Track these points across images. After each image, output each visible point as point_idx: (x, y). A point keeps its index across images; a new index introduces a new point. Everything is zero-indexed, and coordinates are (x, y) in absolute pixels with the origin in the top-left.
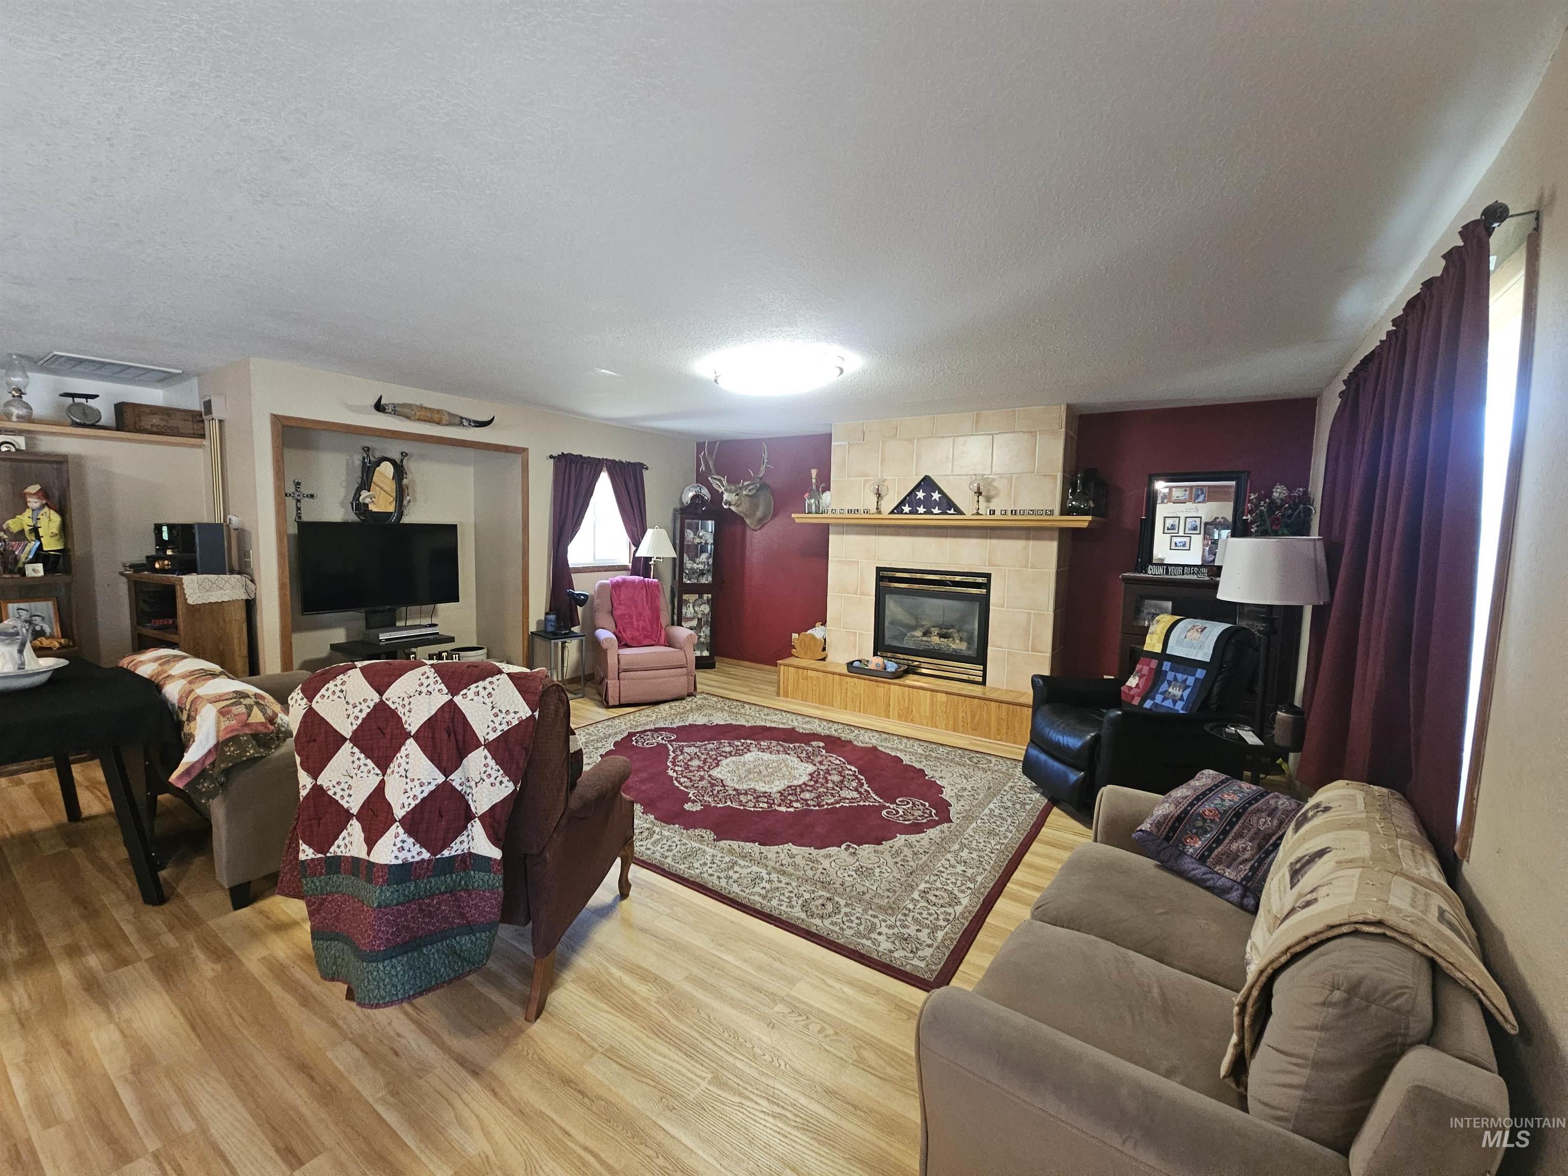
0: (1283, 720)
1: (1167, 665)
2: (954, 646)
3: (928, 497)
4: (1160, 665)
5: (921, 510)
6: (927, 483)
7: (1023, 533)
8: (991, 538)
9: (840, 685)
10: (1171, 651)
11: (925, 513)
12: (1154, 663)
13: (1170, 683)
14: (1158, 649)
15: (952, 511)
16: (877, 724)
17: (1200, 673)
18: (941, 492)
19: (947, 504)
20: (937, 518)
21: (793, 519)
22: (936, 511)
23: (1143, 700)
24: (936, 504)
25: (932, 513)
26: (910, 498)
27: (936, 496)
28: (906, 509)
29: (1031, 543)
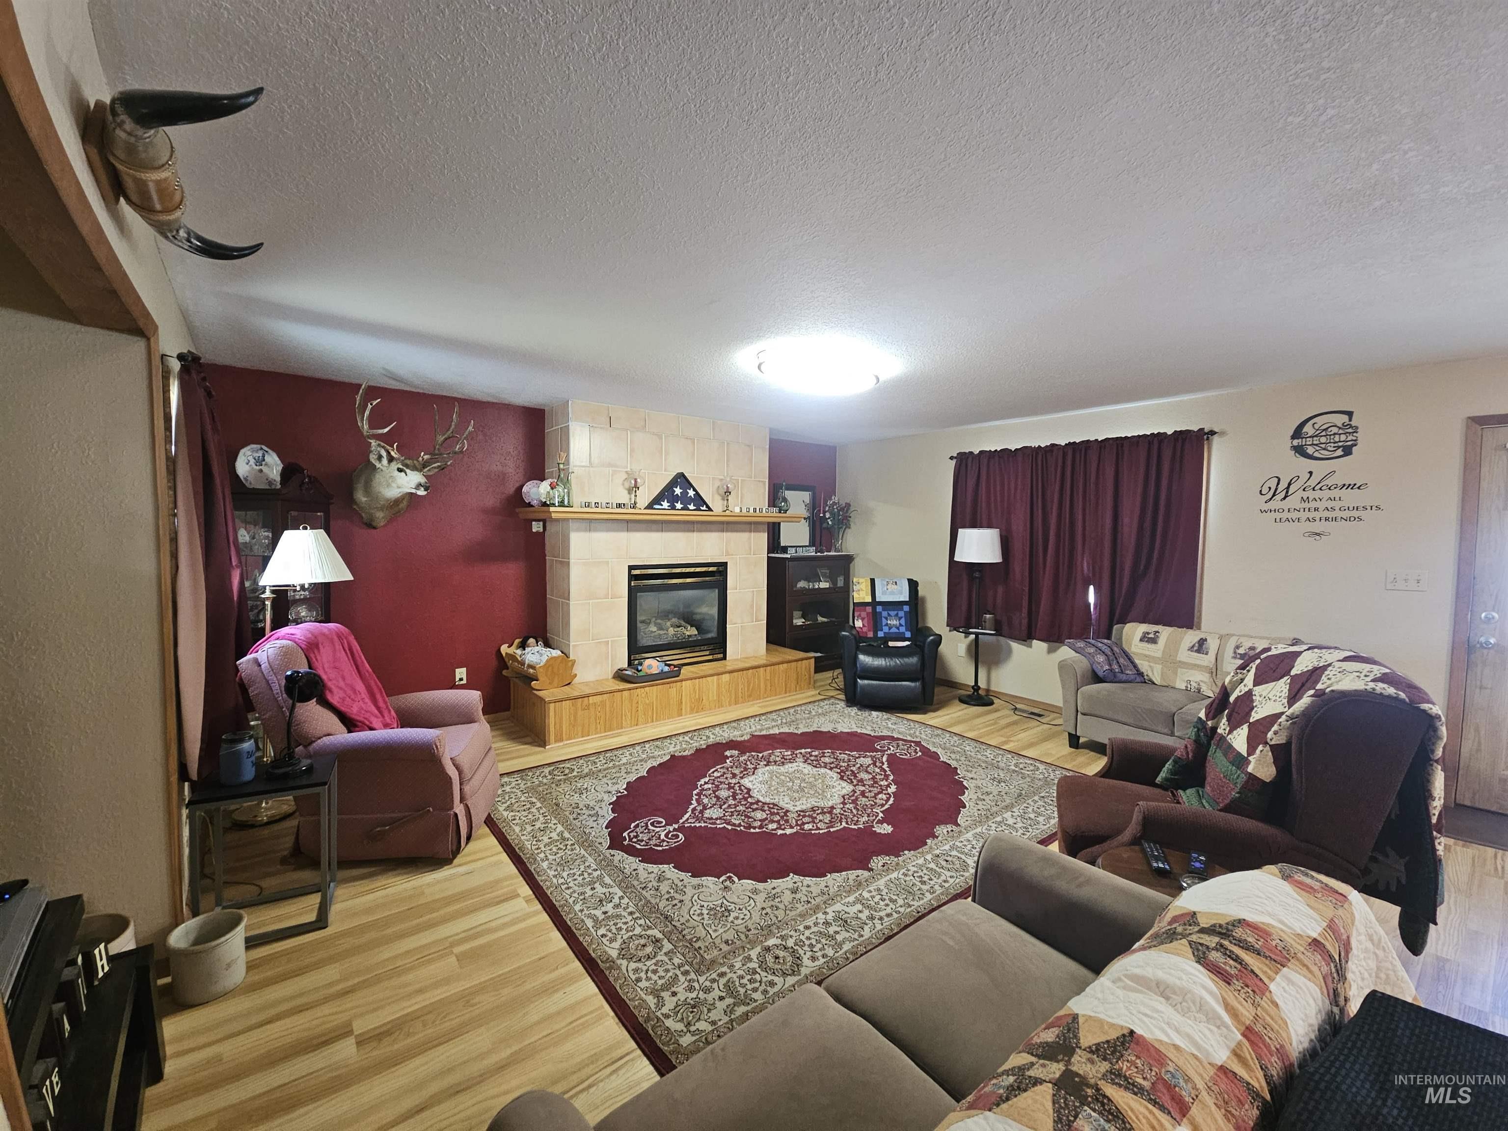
0: (990, 618)
1: (879, 609)
2: (688, 633)
3: (685, 493)
4: (874, 609)
5: (679, 506)
6: (681, 479)
7: (748, 526)
8: (727, 531)
9: (631, 700)
10: (880, 598)
11: (682, 509)
12: (869, 609)
13: (887, 619)
14: (869, 599)
15: (704, 508)
16: (701, 721)
17: (906, 608)
18: (694, 490)
19: (699, 501)
20: (692, 514)
21: (550, 513)
22: (691, 507)
23: (875, 632)
24: (690, 501)
25: (688, 509)
26: (666, 494)
27: (691, 493)
28: (665, 504)
29: (752, 534)
